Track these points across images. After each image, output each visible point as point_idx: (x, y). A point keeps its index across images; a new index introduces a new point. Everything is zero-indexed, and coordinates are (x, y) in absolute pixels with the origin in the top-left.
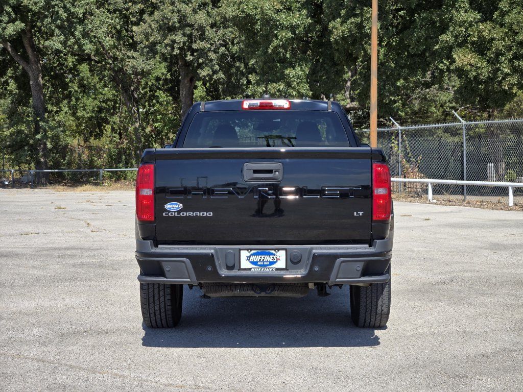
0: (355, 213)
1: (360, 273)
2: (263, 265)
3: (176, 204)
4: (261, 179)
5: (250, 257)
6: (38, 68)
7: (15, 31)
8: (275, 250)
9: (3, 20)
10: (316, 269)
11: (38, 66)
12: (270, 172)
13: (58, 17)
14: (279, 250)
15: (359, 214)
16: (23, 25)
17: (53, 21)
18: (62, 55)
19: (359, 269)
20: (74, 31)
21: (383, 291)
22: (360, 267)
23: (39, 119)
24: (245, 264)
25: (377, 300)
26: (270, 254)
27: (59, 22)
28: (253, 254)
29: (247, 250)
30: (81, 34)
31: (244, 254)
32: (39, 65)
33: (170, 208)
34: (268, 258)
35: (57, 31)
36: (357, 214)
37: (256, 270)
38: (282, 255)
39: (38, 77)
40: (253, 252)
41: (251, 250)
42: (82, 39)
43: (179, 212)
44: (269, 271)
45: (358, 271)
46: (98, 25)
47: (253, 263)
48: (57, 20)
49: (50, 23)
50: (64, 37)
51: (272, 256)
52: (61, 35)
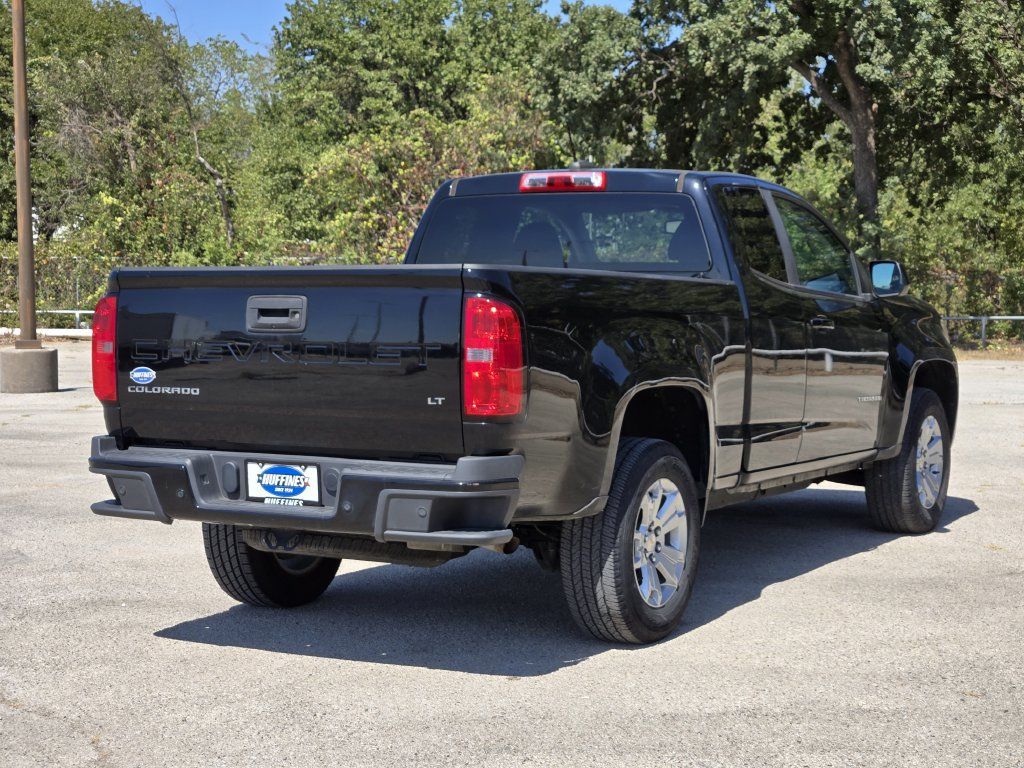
0: (429, 399)
1: (426, 522)
2: (284, 494)
3: (146, 371)
4: (271, 326)
5: (262, 476)
6: (867, 116)
7: (791, 48)
8: (300, 464)
9: (770, 30)
10: (347, 507)
11: (867, 114)
12: (284, 313)
13: (880, 16)
14: (306, 465)
15: (437, 401)
16: (806, 37)
17: (872, 24)
18: (934, 90)
19: (423, 513)
20: (916, 42)
21: (602, 568)
22: (424, 509)
23: (861, 216)
24: (255, 490)
25: (594, 585)
26: (295, 473)
27: (881, 27)
28: (267, 472)
29: (257, 461)
30: (928, 48)
31: (254, 470)
32: (869, 112)
33: (138, 379)
34: (292, 481)
35: (880, 44)
36: (432, 400)
37: (271, 502)
38: (311, 474)
39: (867, 135)
40: (267, 467)
41: (264, 462)
42: (930, 57)
43: (150, 386)
44: (292, 504)
45: (423, 517)
46: (970, 26)
47: (270, 488)
48: (878, 24)
49: (866, 30)
50: (891, 56)
51: (297, 477)
52: (886, 51)
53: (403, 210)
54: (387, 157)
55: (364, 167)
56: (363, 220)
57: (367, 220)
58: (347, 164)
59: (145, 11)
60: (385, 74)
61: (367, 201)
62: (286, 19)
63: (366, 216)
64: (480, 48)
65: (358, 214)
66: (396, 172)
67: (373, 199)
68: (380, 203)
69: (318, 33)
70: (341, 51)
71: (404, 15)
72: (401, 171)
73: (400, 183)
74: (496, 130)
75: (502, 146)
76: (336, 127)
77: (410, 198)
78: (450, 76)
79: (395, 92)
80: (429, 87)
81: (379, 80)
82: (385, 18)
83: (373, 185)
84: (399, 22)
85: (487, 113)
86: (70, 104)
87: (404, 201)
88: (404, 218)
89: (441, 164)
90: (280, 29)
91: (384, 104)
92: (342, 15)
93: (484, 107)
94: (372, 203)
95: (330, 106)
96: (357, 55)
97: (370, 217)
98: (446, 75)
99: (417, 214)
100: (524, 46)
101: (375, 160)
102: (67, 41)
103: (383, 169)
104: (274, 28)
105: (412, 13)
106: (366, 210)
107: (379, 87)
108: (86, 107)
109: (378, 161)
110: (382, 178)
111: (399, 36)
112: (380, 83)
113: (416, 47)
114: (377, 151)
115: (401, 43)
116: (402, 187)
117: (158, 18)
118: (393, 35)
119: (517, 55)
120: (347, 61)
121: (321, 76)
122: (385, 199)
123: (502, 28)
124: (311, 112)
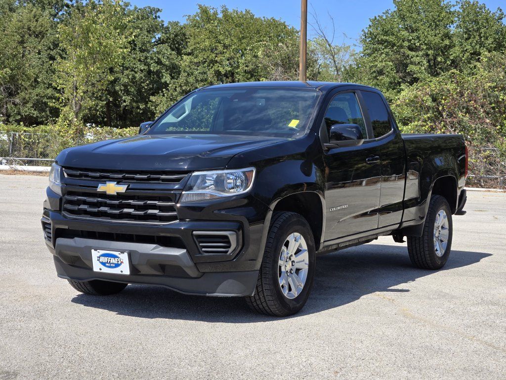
53: (444, 121)
54: (437, 94)
55: (425, 98)
56: (422, 126)
57: (425, 126)
58: (416, 97)
59: (286, 24)
60: (421, 53)
61: (425, 116)
62: (370, 26)
63: (425, 124)
64: (471, 40)
65: (420, 123)
66: (441, 102)
67: (429, 115)
68: (432, 117)
69: (386, 33)
70: (398, 42)
71: (431, 24)
72: (443, 102)
73: (443, 108)
74: (493, 81)
75: (495, 90)
76: (394, 79)
77: (448, 115)
78: (454, 55)
79: (425, 62)
80: (443, 60)
81: (417, 56)
82: (422, 25)
83: (429, 108)
84: (429, 27)
85: (486, 72)
86: (276, 65)
87: (445, 117)
88: (444, 126)
89: (464, 98)
90: (366, 31)
91: (420, 69)
92: (398, 24)
93: (485, 69)
94: (428, 117)
95: (391, 69)
96: (406, 44)
97: (427, 124)
98: (452, 54)
99: (451, 124)
100: (493, 40)
101: (430, 96)
102: (251, 38)
103: (434, 100)
104: (363, 31)
105: (436, 23)
106: (425, 121)
107: (417, 60)
108: (283, 66)
109: (432, 96)
110: (434, 105)
111: (428, 34)
112: (418, 58)
113: (437, 40)
114: (432, 91)
115: (430, 37)
116: (443, 110)
117: (293, 27)
118: (426, 34)
119: (489, 44)
120: (402, 47)
121: (387, 54)
122: (435, 116)
123: (482, 30)
124: (381, 72)
